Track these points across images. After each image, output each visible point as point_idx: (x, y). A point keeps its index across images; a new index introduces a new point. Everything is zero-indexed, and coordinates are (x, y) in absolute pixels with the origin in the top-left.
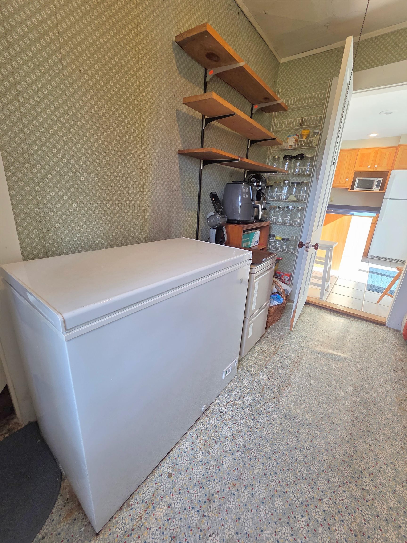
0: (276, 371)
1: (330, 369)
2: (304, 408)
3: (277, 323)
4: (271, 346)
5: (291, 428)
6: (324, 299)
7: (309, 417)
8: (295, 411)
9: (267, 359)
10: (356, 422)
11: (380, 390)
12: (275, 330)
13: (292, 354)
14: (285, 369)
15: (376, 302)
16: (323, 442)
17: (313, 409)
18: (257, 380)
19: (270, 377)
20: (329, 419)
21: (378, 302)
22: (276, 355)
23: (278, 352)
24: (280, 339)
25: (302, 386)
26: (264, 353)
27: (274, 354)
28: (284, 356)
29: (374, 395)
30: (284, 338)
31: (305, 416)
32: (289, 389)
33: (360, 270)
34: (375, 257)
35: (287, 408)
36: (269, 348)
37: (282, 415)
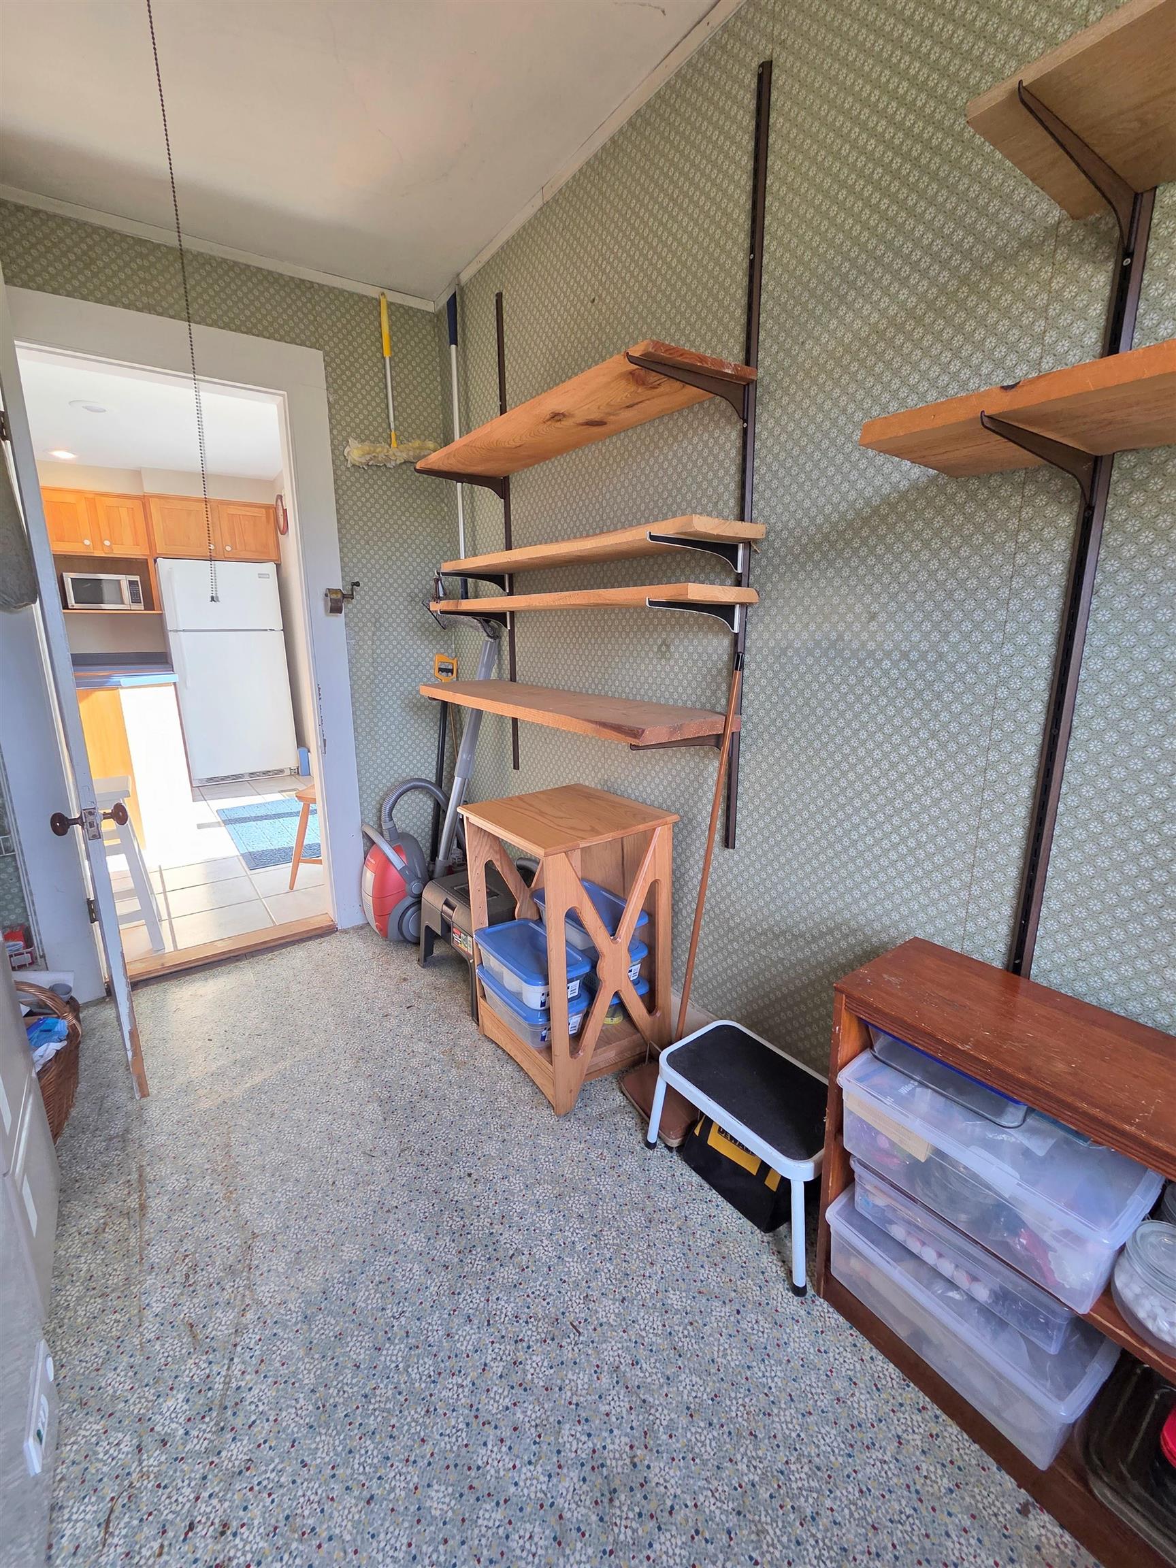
0: (188, 1245)
1: (308, 1106)
2: (326, 1248)
3: (74, 1112)
4: (113, 1192)
5: (337, 1323)
6: (169, 947)
7: (350, 1252)
8: (310, 1280)
9: (133, 1241)
10: (426, 1160)
11: (414, 1062)
12: (85, 1138)
13: (198, 1157)
14: (207, 1212)
15: (288, 889)
16: (410, 1265)
17: (344, 1225)
18: (150, 1328)
19: (187, 1276)
20: (385, 1209)
21: (292, 888)
22: (153, 1204)
23: (152, 1189)
24: (124, 1149)
25: (282, 1206)
26: (109, 1236)
27: (143, 1207)
28: (175, 1182)
29: (412, 1080)
30: (135, 1135)
31: (343, 1261)
32: (260, 1246)
33: (200, 826)
34: (210, 780)
35: (294, 1294)
36: (109, 1207)
37: (296, 1323)
